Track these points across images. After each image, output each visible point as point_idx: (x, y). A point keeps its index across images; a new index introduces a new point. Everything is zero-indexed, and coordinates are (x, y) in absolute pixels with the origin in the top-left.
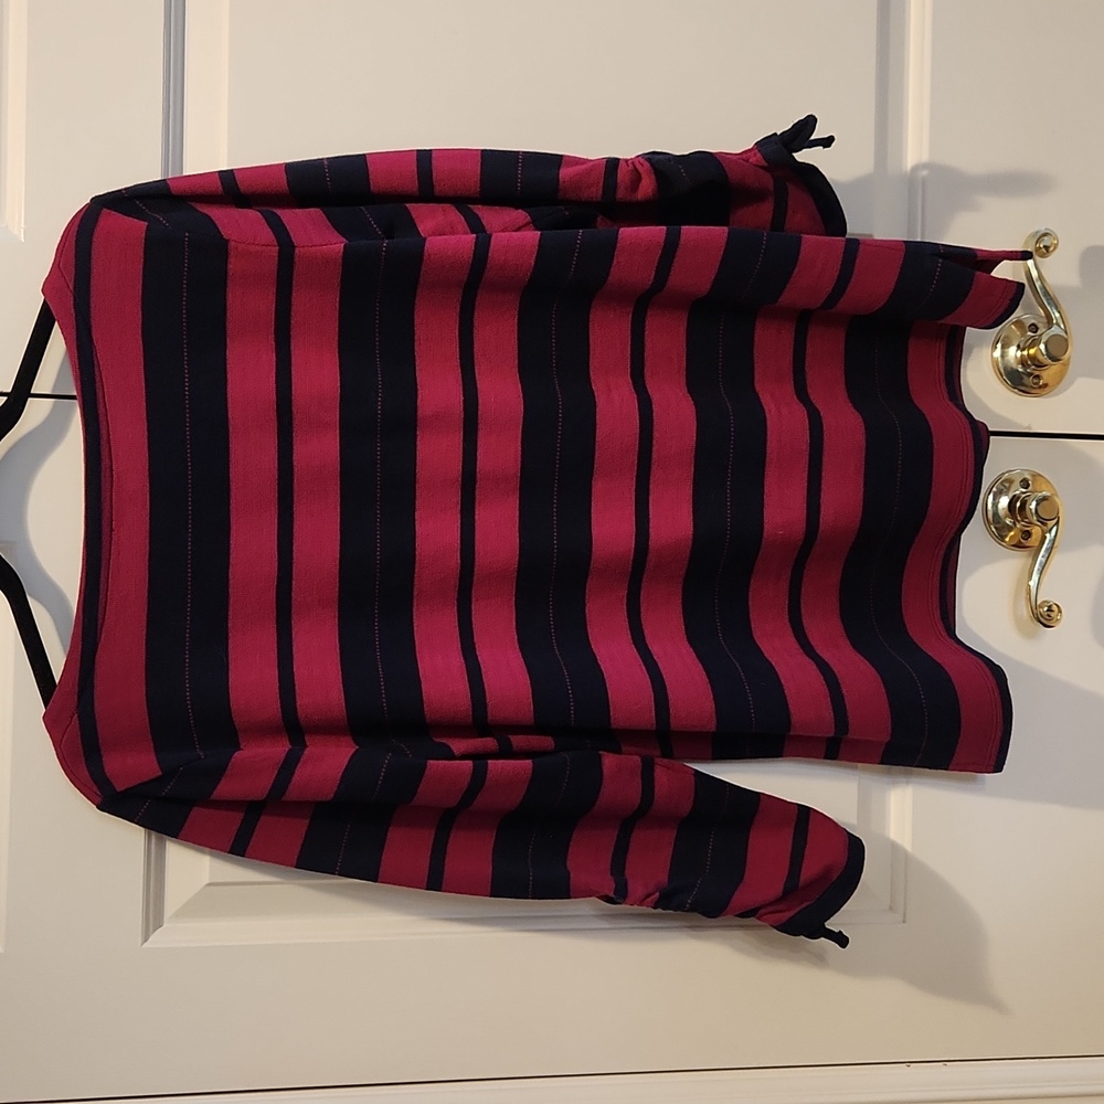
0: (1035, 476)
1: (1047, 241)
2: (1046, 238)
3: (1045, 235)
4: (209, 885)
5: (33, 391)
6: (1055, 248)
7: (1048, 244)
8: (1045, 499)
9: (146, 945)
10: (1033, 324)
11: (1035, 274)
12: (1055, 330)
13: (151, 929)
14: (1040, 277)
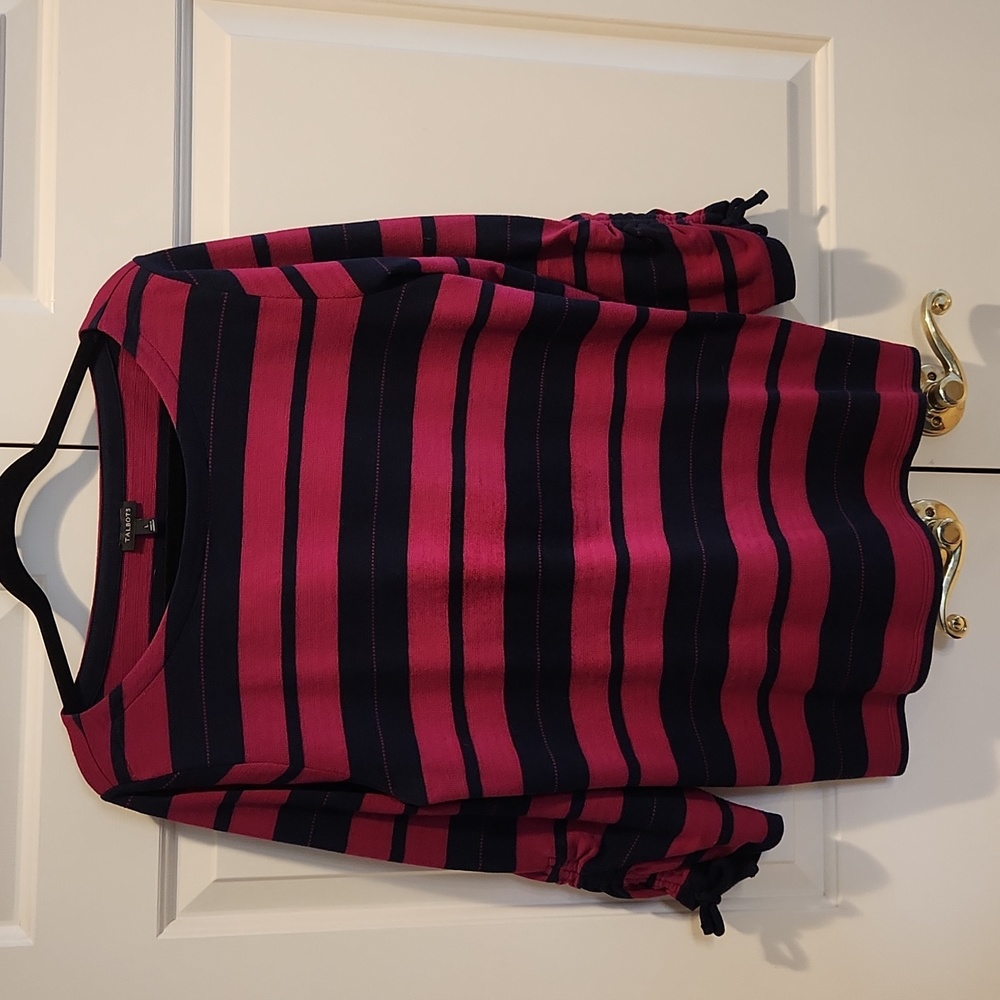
0: (938, 505)
1: (941, 300)
2: (941, 298)
3: (940, 295)
4: (217, 881)
5: (60, 443)
6: (949, 306)
7: (943, 303)
8: (948, 523)
9: (161, 936)
10: (931, 373)
11: (932, 330)
12: (952, 377)
13: (165, 922)
14: (937, 331)
